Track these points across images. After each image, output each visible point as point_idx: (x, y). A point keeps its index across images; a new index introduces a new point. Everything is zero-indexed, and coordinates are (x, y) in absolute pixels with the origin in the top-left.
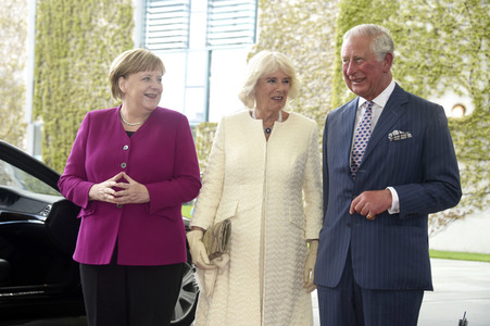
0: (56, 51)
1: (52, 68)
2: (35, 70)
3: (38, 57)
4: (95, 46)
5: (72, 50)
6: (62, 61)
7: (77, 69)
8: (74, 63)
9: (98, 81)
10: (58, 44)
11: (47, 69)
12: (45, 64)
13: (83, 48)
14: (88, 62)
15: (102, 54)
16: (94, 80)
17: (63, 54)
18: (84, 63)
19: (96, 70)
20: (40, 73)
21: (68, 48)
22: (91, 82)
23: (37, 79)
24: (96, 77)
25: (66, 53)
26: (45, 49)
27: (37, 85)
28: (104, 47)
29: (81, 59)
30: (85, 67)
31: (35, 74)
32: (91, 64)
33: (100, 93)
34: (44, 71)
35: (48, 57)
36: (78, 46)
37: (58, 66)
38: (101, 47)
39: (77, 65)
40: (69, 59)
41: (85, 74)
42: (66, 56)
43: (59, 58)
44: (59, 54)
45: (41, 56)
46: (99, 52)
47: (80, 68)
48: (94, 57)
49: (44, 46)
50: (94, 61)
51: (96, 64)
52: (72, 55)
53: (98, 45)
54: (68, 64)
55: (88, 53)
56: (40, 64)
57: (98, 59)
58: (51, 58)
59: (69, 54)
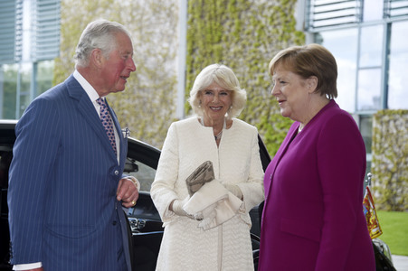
0: (209, 36)
1: (205, 55)
2: (187, 59)
3: (190, 43)
4: (251, 27)
5: (227, 33)
6: (216, 47)
7: (232, 55)
8: (229, 49)
9: (255, 68)
10: (211, 28)
11: (200, 56)
12: (197, 52)
13: (239, 31)
14: (244, 46)
15: (259, 36)
16: (251, 66)
17: (216, 39)
18: (240, 48)
19: (253, 55)
20: (193, 62)
21: (223, 32)
22: (248, 69)
23: (189, 69)
24: (253, 62)
25: (220, 37)
26: (198, 34)
27: (189, 75)
28: (262, 28)
29: (237, 43)
30: (241, 52)
31: (187, 63)
32: (248, 48)
33: (257, 81)
34: (196, 59)
35: (200, 43)
36: (233, 29)
37: (211, 53)
38: (258, 28)
39: (232, 50)
40: (223, 45)
41: (241, 60)
42: (220, 41)
43: (213, 44)
44: (212, 39)
45: (193, 43)
46: (256, 34)
47: (235, 54)
48: (251, 40)
49: (196, 31)
50: (250, 45)
51: (253, 48)
52: (227, 40)
53: (255, 26)
54: (222, 49)
55: (243, 37)
56: (192, 51)
57: (255, 43)
58: (204, 44)
59: (223, 38)
